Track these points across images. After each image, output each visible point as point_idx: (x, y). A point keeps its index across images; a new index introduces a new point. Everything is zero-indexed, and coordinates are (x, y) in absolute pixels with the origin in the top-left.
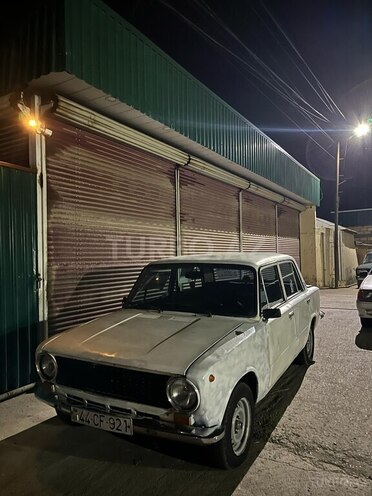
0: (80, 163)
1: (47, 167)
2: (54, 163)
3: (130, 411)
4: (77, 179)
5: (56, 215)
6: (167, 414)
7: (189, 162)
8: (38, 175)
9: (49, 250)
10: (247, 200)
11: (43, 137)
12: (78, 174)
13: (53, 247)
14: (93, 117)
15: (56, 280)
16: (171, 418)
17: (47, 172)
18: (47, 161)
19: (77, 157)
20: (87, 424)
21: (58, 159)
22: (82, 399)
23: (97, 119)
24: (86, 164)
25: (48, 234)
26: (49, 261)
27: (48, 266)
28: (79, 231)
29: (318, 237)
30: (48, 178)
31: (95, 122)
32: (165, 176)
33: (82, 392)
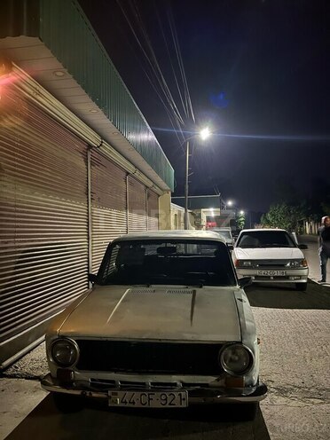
0: (20, 134)
3: (175, 384)
6: (218, 380)
7: (101, 145)
10: (131, 184)
12: (17, 146)
14: (38, 88)
16: (221, 383)
20: (131, 405)
22: (113, 382)
23: (41, 91)
24: (26, 137)
29: (172, 217)
31: (39, 94)
32: (81, 155)
33: (113, 374)
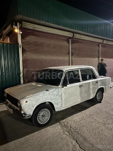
1: (22, 42)
2: (24, 41)
4: (32, 45)
5: (25, 56)
7: (73, 36)
8: (19, 45)
9: (23, 65)
10: (103, 46)
11: (20, 34)
12: (32, 44)
13: (24, 64)
14: (34, 26)
15: (26, 73)
17: (22, 44)
18: (22, 41)
19: (31, 39)
21: (25, 40)
23: (35, 27)
25: (23, 61)
26: (23, 68)
27: (23, 70)
28: (33, 60)
30: (22, 45)
31: (35, 28)
32: (65, 41)
